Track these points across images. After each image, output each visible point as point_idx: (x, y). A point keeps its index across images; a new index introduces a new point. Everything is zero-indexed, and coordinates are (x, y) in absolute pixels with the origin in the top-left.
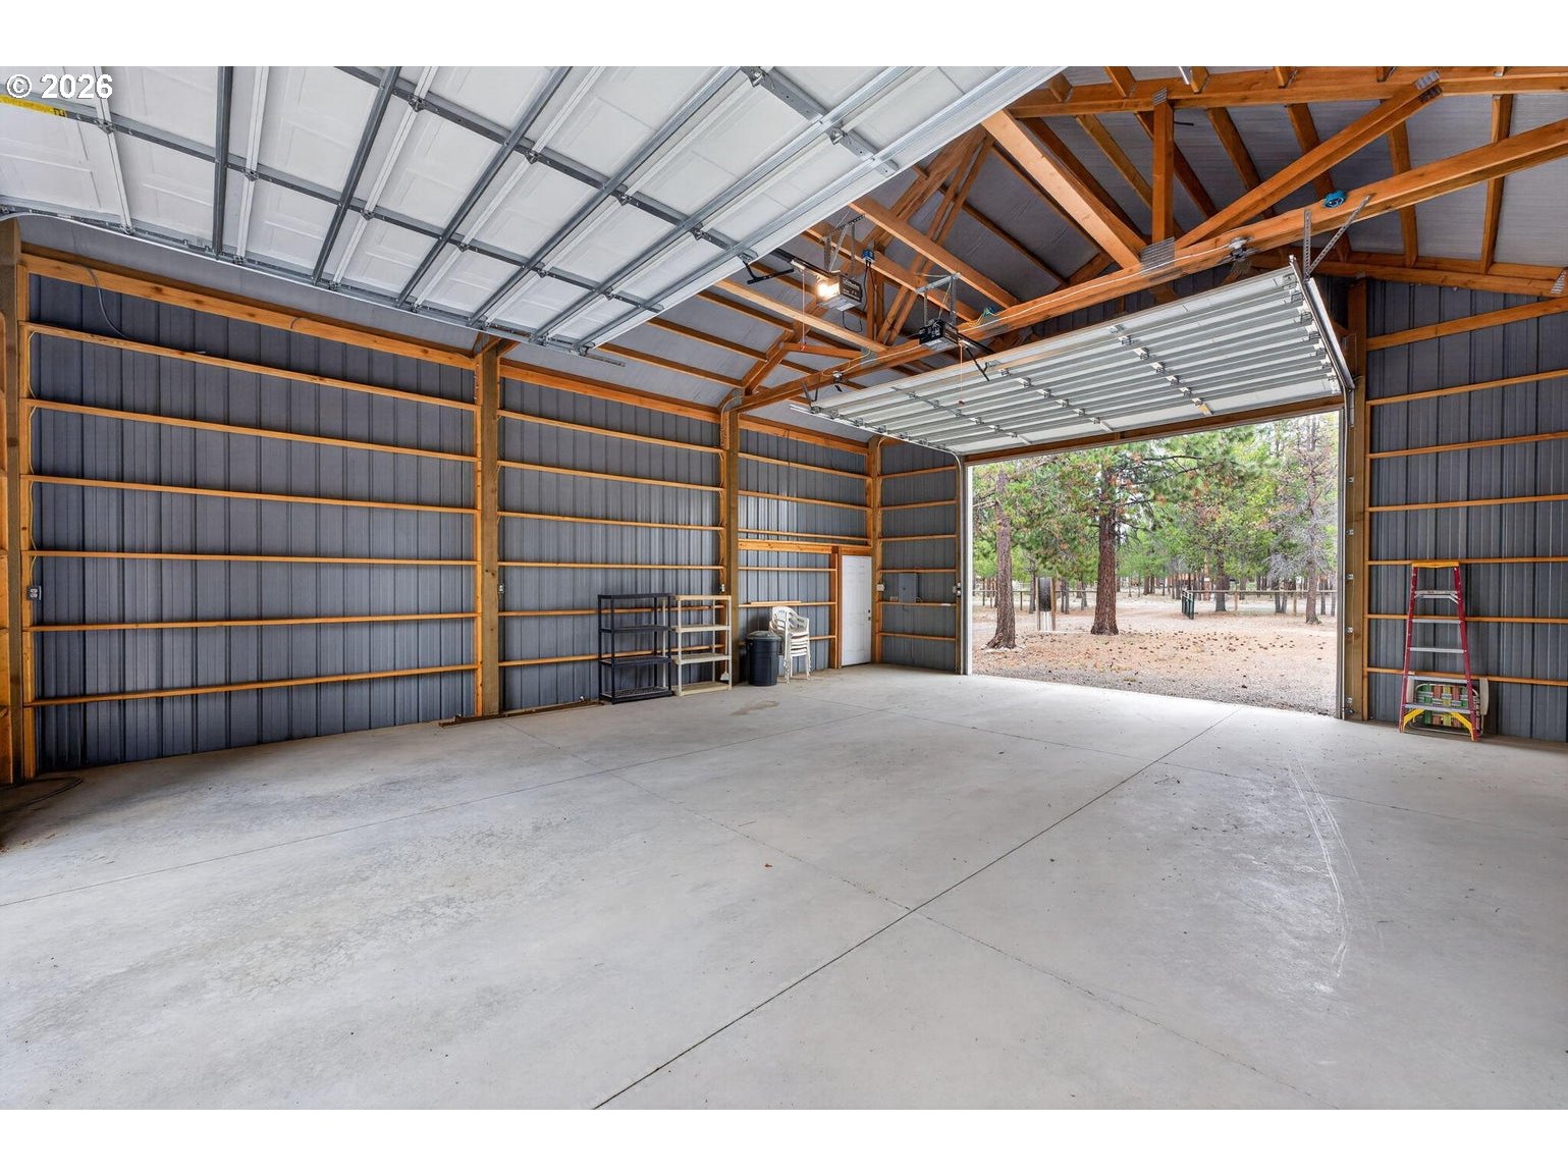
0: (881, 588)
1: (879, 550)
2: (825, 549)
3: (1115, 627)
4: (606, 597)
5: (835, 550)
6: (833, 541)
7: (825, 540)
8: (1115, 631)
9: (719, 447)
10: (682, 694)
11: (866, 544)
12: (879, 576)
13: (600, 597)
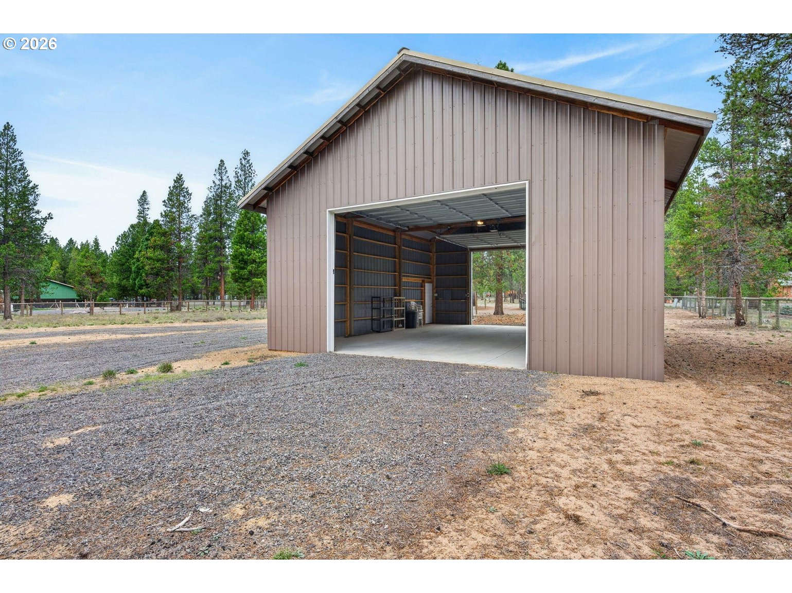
0: (436, 295)
1: (435, 280)
2: (419, 281)
3: (503, 312)
4: (374, 297)
5: (423, 281)
6: (422, 278)
7: (420, 277)
8: (503, 314)
9: (396, 244)
10: (395, 330)
11: (430, 278)
12: (435, 291)
13: (372, 297)
